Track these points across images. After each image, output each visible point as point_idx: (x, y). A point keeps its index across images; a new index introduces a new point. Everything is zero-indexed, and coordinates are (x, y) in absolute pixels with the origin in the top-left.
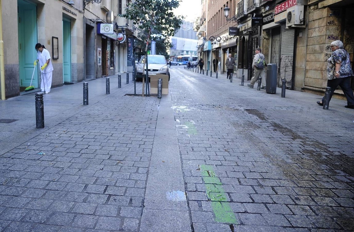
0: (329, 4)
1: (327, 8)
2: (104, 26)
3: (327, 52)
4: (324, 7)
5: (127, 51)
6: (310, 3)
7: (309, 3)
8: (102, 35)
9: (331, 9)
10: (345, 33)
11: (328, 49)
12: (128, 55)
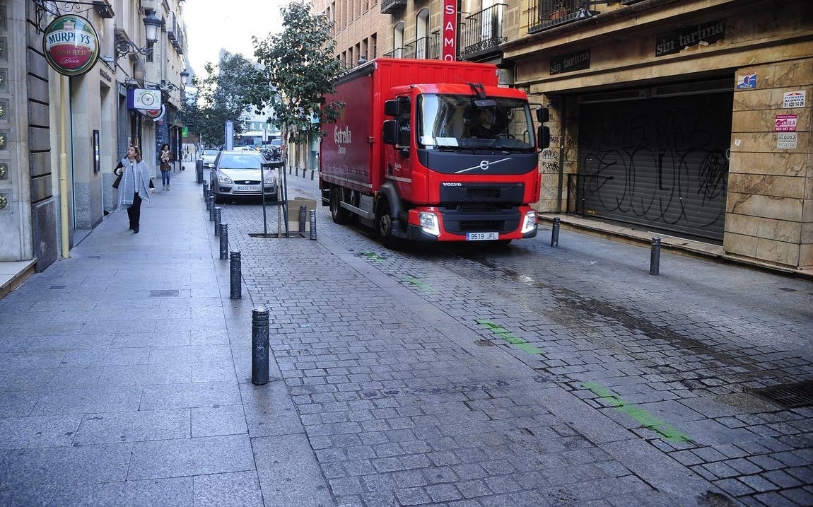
0: (546, 91)
1: (542, 96)
2: (141, 94)
3: (544, 160)
4: (540, 94)
5: (155, 134)
6: (518, 83)
7: (515, 83)
8: (135, 110)
9: (548, 98)
10: (566, 132)
11: (545, 155)
12: (157, 143)
